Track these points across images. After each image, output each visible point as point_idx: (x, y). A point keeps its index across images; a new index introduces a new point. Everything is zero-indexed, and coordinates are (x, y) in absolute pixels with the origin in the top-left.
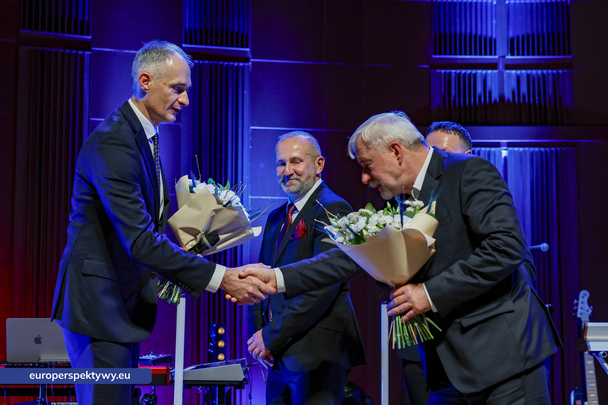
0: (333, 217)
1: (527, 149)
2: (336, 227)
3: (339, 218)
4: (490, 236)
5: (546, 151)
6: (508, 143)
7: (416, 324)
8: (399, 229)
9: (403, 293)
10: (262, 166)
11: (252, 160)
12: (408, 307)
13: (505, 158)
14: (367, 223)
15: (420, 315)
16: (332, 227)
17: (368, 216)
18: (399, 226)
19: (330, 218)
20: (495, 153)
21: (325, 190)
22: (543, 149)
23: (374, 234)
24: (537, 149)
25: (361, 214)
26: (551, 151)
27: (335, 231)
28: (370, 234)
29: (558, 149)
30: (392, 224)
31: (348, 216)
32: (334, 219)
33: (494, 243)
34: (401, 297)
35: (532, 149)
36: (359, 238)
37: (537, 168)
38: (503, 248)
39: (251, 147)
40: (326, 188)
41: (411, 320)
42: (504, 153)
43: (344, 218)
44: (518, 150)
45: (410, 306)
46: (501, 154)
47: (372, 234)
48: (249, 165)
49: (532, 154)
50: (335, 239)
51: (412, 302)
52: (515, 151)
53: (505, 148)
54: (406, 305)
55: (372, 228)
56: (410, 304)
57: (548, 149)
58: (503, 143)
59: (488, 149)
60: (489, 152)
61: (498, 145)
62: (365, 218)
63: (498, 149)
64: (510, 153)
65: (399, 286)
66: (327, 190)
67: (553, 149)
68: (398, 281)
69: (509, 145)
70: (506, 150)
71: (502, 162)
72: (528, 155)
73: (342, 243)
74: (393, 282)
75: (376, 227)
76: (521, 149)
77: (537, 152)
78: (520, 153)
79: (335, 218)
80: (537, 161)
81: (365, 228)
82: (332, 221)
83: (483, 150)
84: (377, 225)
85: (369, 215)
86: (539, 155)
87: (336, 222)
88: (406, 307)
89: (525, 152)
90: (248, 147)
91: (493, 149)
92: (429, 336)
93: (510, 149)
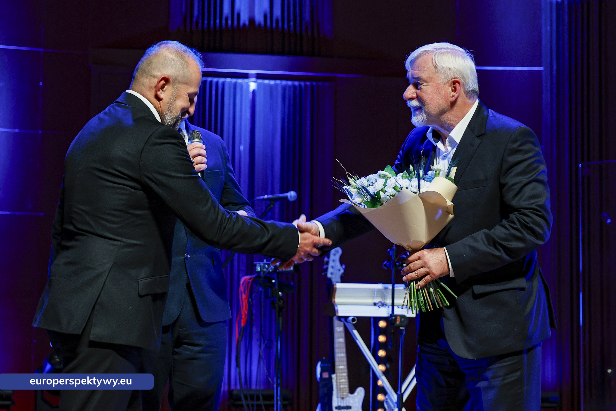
0: (351, 178)
1: (278, 82)
2: (354, 187)
3: (358, 179)
4: (521, 211)
5: (300, 85)
6: (258, 74)
7: (431, 290)
8: (416, 193)
9: (419, 258)
12: (425, 272)
13: (254, 91)
14: (385, 185)
15: (436, 280)
16: (351, 187)
17: (386, 178)
18: (416, 190)
19: (349, 178)
20: (241, 85)
22: (296, 83)
23: (391, 197)
24: (290, 83)
25: (380, 176)
26: (305, 85)
27: (353, 191)
28: (388, 197)
29: (314, 83)
30: (409, 188)
31: (368, 177)
32: (352, 179)
33: (523, 219)
34: (418, 262)
35: (284, 83)
36: (375, 200)
37: (289, 105)
38: (531, 225)
41: (427, 286)
42: (253, 85)
43: (363, 179)
44: (269, 83)
45: (427, 272)
46: (248, 86)
47: (390, 197)
49: (284, 88)
50: (353, 199)
51: (429, 268)
52: (264, 84)
53: (254, 79)
54: (423, 270)
55: (390, 191)
56: (427, 270)
57: (302, 84)
58: (252, 74)
59: (234, 80)
60: (235, 84)
61: (246, 76)
62: (384, 180)
63: (246, 81)
64: (259, 86)
65: (415, 251)
67: (308, 83)
68: (414, 246)
69: (259, 77)
70: (254, 82)
71: (250, 96)
72: (280, 89)
73: (360, 204)
74: (409, 247)
75: (393, 190)
76: (272, 82)
77: (290, 87)
78: (271, 87)
79: (354, 179)
80: (290, 98)
81: (382, 190)
82: (351, 181)
83: (228, 81)
84: (394, 188)
85: (388, 178)
86: (292, 89)
87: (355, 182)
88: (423, 273)
89: (276, 85)
91: (240, 81)
92: (445, 302)
93: (260, 81)
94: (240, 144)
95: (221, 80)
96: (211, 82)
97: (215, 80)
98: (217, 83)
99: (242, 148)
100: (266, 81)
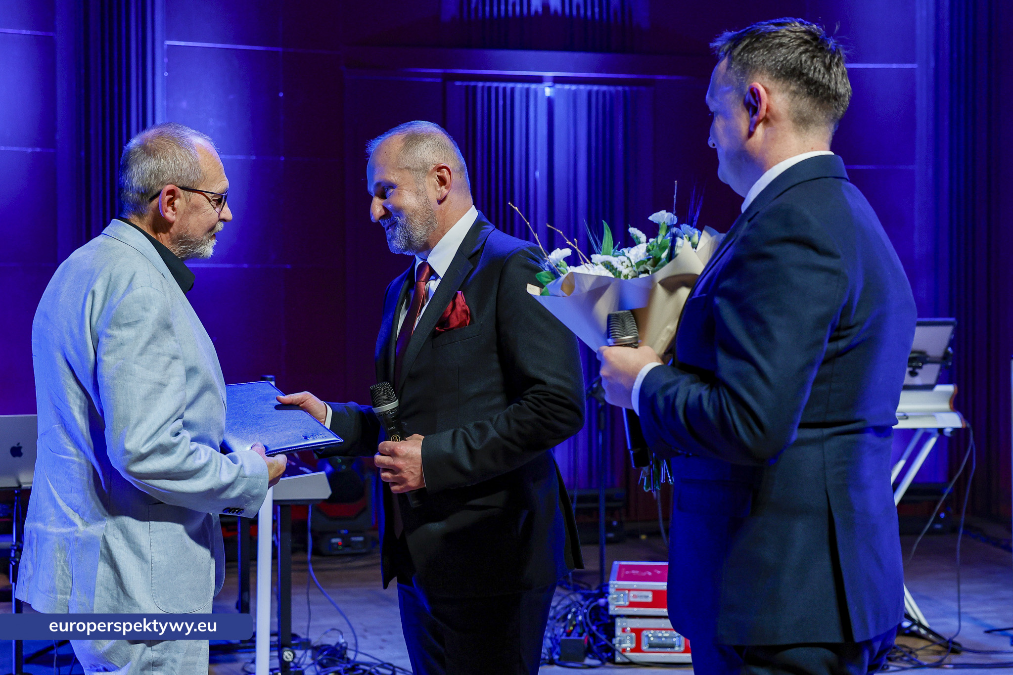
1: (581, 87)
6: (555, 77)
10: (184, 104)
11: (168, 95)
13: (550, 99)
20: (535, 91)
21: (487, 228)
26: (617, 91)
29: (627, 88)
35: (589, 88)
39: (166, 74)
40: (489, 225)
42: (548, 92)
44: (570, 89)
46: (544, 92)
48: (165, 104)
49: (589, 95)
52: (564, 90)
53: (550, 84)
58: (547, 77)
59: (526, 85)
60: (527, 90)
61: (539, 80)
63: (540, 85)
64: (556, 92)
66: (490, 227)
67: (620, 88)
69: (557, 80)
70: (551, 87)
71: (546, 103)
72: (584, 96)
76: (574, 87)
78: (574, 92)
83: (518, 87)
90: (162, 74)
91: (533, 86)
93: (558, 86)
94: (535, 169)
95: (510, 85)
96: (497, 88)
97: (502, 85)
98: (504, 89)
99: (538, 174)
100: (567, 87)
